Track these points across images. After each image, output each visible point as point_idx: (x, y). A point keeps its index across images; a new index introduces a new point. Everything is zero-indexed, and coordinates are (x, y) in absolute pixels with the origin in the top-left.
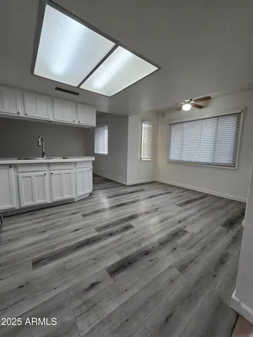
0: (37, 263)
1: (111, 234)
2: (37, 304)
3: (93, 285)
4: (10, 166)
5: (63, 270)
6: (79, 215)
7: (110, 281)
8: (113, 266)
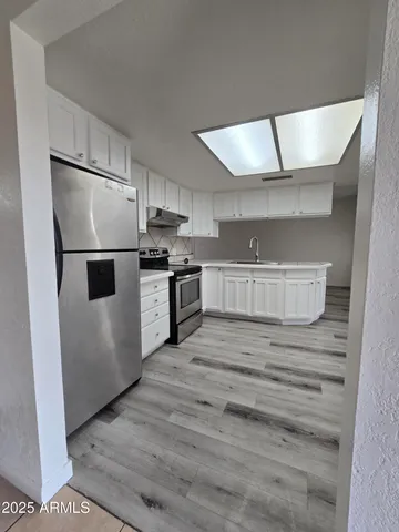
0: (196, 360)
1: (276, 379)
2: (171, 383)
3: (206, 403)
4: (220, 269)
5: (202, 377)
6: (269, 341)
7: (220, 413)
8: (237, 406)
